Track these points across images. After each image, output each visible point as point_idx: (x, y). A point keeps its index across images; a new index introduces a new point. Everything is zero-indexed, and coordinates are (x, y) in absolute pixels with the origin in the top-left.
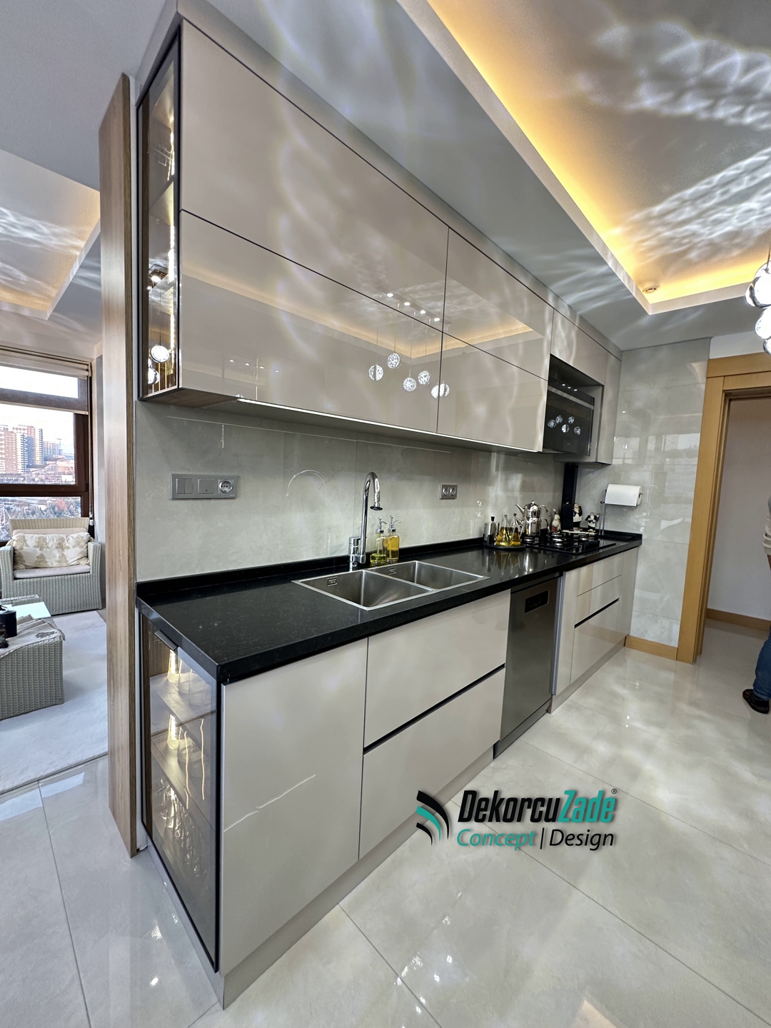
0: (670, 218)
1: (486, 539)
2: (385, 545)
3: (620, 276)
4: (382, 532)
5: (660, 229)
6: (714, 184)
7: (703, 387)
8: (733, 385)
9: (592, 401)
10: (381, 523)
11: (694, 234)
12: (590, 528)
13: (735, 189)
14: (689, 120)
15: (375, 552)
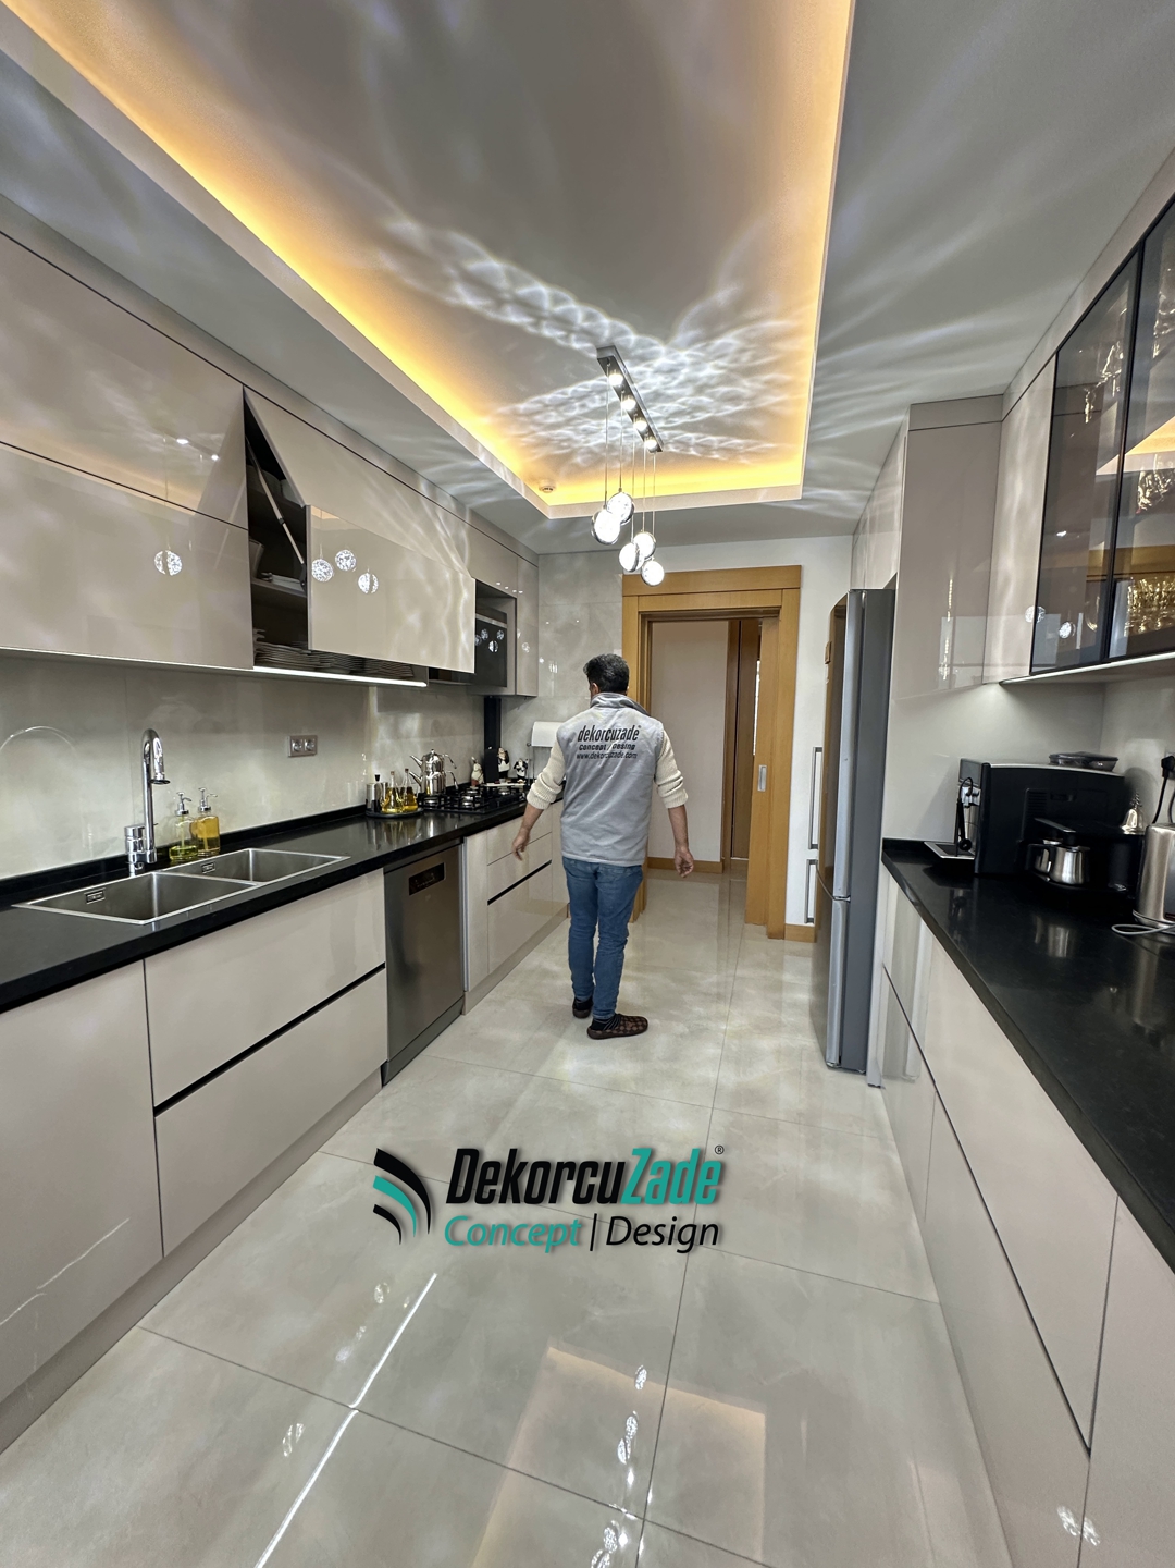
0: (538, 418)
1: (369, 807)
2: (195, 832)
3: (501, 474)
4: (184, 813)
5: (532, 428)
6: (570, 396)
7: (620, 605)
8: (650, 606)
9: (504, 618)
10: (182, 800)
11: (569, 439)
12: (520, 777)
13: (592, 406)
14: (516, 330)
15: (178, 844)
